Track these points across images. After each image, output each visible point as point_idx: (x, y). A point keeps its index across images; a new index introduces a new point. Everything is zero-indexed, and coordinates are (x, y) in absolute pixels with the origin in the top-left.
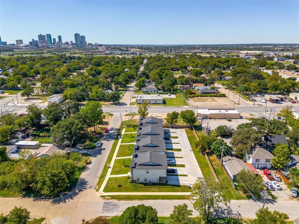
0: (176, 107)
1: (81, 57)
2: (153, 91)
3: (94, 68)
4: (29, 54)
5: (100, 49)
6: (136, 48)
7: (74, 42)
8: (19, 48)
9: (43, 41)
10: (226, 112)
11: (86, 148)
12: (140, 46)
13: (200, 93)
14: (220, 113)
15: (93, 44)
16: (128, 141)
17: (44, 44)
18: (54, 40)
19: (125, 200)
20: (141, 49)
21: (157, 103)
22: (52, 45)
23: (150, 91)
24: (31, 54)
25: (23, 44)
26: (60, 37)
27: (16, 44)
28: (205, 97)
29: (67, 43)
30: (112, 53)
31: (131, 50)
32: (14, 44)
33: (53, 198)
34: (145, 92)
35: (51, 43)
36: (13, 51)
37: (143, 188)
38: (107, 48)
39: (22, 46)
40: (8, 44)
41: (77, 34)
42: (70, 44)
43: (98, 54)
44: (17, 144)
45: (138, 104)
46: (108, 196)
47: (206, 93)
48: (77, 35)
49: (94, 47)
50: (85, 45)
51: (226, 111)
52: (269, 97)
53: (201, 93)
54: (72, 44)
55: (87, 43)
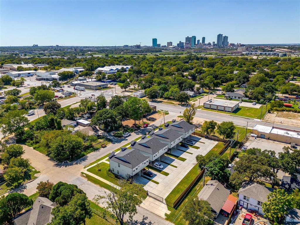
0: (245, 118)
1: (208, 57)
2: (237, 98)
3: (200, 69)
4: (171, 54)
5: (239, 49)
6: (285, 48)
7: (216, 43)
8: (167, 49)
9: (188, 43)
11: (115, 136)
12: (292, 46)
15: (236, 44)
17: (189, 46)
18: (199, 41)
20: (291, 49)
21: (225, 110)
22: (195, 46)
23: (234, 97)
24: (173, 54)
25: (172, 46)
26: (204, 39)
27: (166, 45)
29: (209, 44)
30: (250, 54)
31: (277, 51)
32: (165, 46)
33: (58, 162)
34: (228, 97)
35: (195, 44)
36: (161, 51)
38: (247, 48)
39: (171, 48)
40: (161, 45)
41: (220, 34)
42: (212, 44)
43: (234, 54)
44: (78, 121)
45: (205, 108)
46: (86, 174)
48: (220, 36)
49: (235, 48)
50: (226, 46)
54: (214, 45)
55: (229, 43)
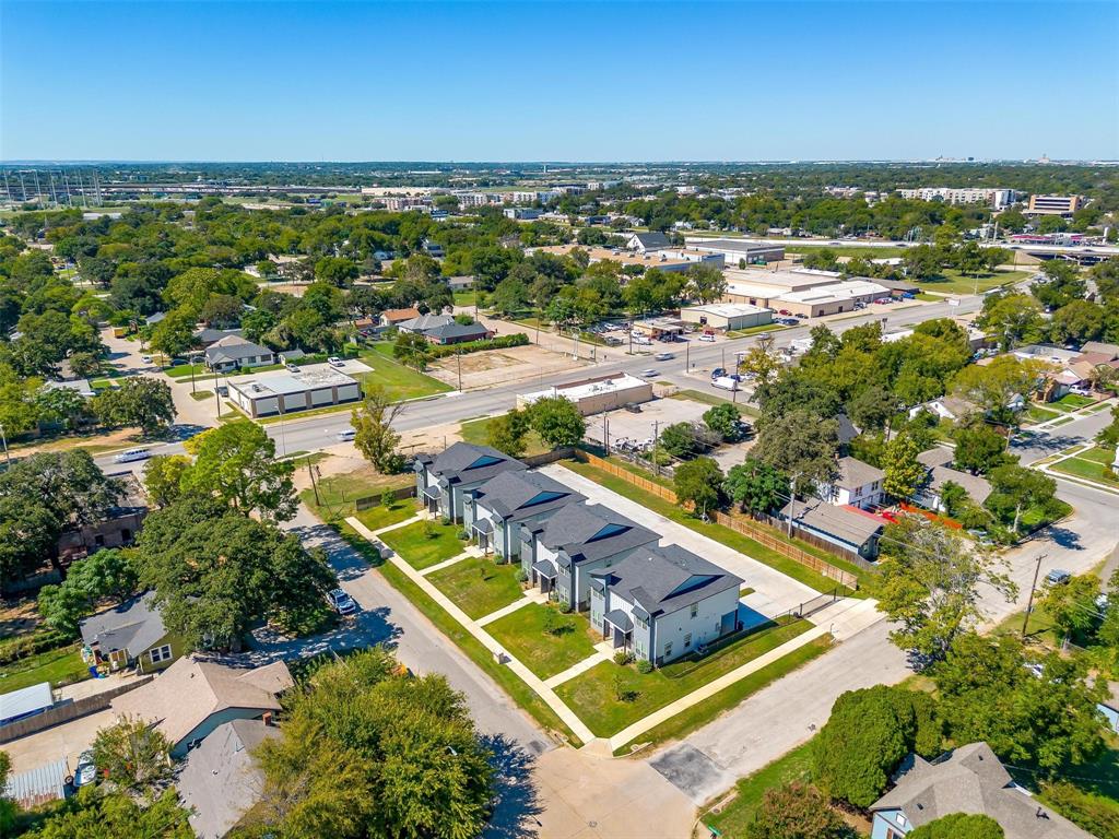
0: (423, 401)
2: (258, 359)
10: (612, 389)
11: (310, 634)
13: (440, 342)
14: (597, 393)
16: (436, 555)
19: (696, 729)
21: (340, 399)
23: (246, 361)
28: (470, 355)
34: (223, 366)
37: (700, 671)
45: (260, 416)
46: (636, 741)
47: (458, 340)
51: (610, 383)
52: (651, 327)
53: (443, 340)
